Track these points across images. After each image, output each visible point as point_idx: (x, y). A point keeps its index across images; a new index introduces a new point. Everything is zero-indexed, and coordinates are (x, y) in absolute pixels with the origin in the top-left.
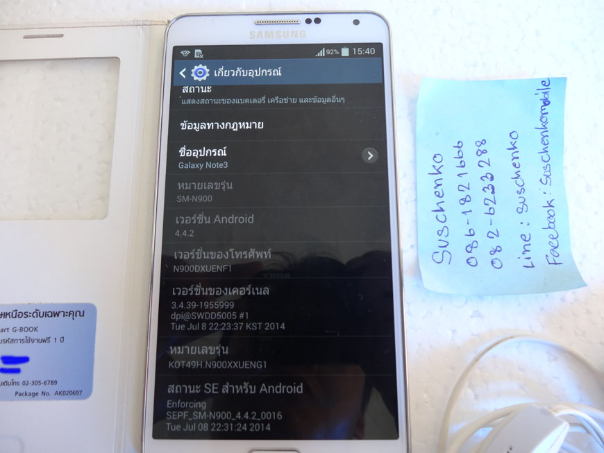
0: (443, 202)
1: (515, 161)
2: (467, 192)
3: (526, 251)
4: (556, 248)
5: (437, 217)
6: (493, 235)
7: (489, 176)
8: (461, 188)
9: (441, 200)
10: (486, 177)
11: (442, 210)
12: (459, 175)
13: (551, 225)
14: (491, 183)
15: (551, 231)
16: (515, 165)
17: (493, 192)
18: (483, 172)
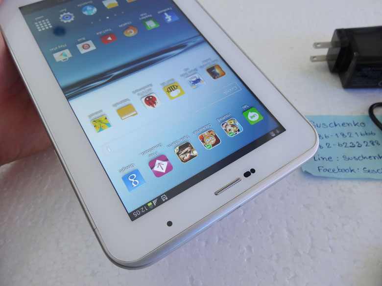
0: (340, 126)
1: (373, 158)
2: (348, 136)
3: (323, 159)
4: (328, 171)
5: (331, 123)
6: (328, 145)
7: (360, 145)
8: (349, 134)
9: (341, 125)
10: (359, 144)
11: (336, 125)
12: (356, 133)
13: (340, 170)
14: (356, 146)
15: (337, 170)
16: (370, 157)
17: (351, 147)
18: (361, 142)
